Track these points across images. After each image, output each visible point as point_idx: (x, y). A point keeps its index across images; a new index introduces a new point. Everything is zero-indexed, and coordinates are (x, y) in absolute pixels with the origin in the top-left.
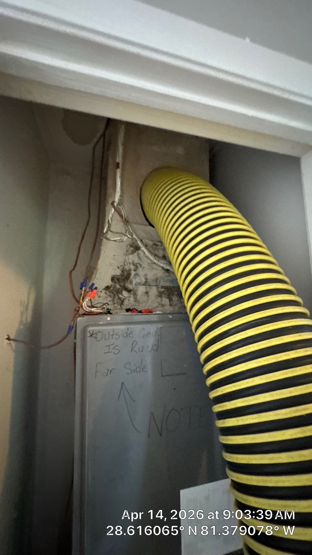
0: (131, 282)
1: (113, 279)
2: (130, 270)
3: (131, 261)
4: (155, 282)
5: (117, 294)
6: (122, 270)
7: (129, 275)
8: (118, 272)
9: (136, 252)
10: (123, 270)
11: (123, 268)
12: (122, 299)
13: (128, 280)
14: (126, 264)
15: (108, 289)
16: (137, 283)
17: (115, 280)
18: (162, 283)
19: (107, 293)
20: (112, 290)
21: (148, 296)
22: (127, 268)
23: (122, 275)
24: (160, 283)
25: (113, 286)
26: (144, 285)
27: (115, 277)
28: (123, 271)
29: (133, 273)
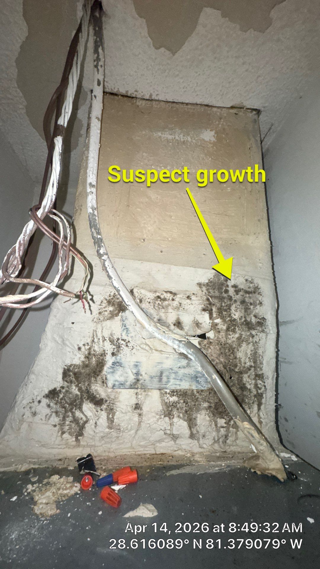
0: (104, 382)
1: (66, 374)
2: (104, 354)
3: (107, 334)
4: (156, 380)
5: (72, 409)
6: (87, 353)
7: (101, 364)
8: (78, 359)
9: (120, 314)
10: (89, 354)
11: (90, 349)
12: (81, 422)
13: (98, 375)
14: (96, 340)
15: (53, 398)
16: (117, 383)
17: (70, 376)
18: (173, 384)
19: (52, 404)
20: (62, 399)
21: (140, 415)
22: (97, 348)
23: (85, 366)
24: (168, 382)
25: (64, 391)
26: (133, 386)
27: (71, 369)
28: (88, 357)
29: (109, 360)
